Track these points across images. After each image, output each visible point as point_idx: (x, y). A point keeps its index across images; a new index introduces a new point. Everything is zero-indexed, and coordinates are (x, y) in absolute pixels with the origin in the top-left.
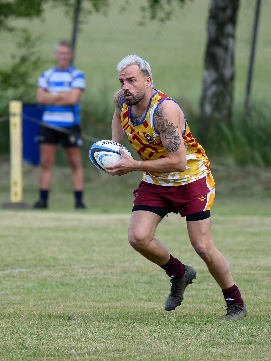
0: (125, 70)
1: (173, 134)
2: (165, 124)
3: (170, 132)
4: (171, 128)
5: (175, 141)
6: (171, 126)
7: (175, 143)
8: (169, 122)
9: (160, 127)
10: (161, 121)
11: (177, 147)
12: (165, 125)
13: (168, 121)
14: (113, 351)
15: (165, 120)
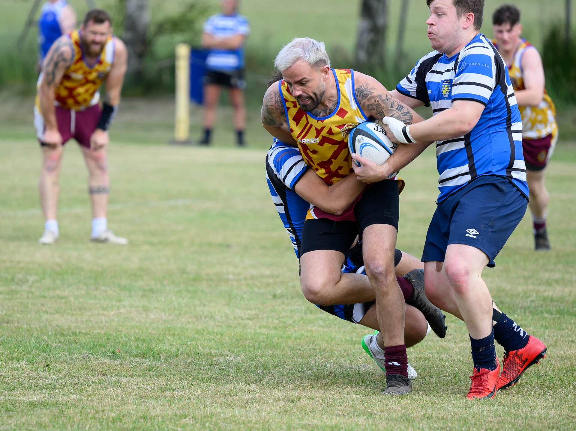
0: (289, 70)
1: (393, 107)
2: (380, 101)
3: (388, 108)
4: (388, 102)
5: (401, 112)
6: (387, 99)
7: (403, 114)
8: (383, 97)
9: (375, 109)
10: (373, 101)
11: (410, 116)
12: (380, 103)
13: (381, 96)
14: (268, 277)
15: (377, 97)
